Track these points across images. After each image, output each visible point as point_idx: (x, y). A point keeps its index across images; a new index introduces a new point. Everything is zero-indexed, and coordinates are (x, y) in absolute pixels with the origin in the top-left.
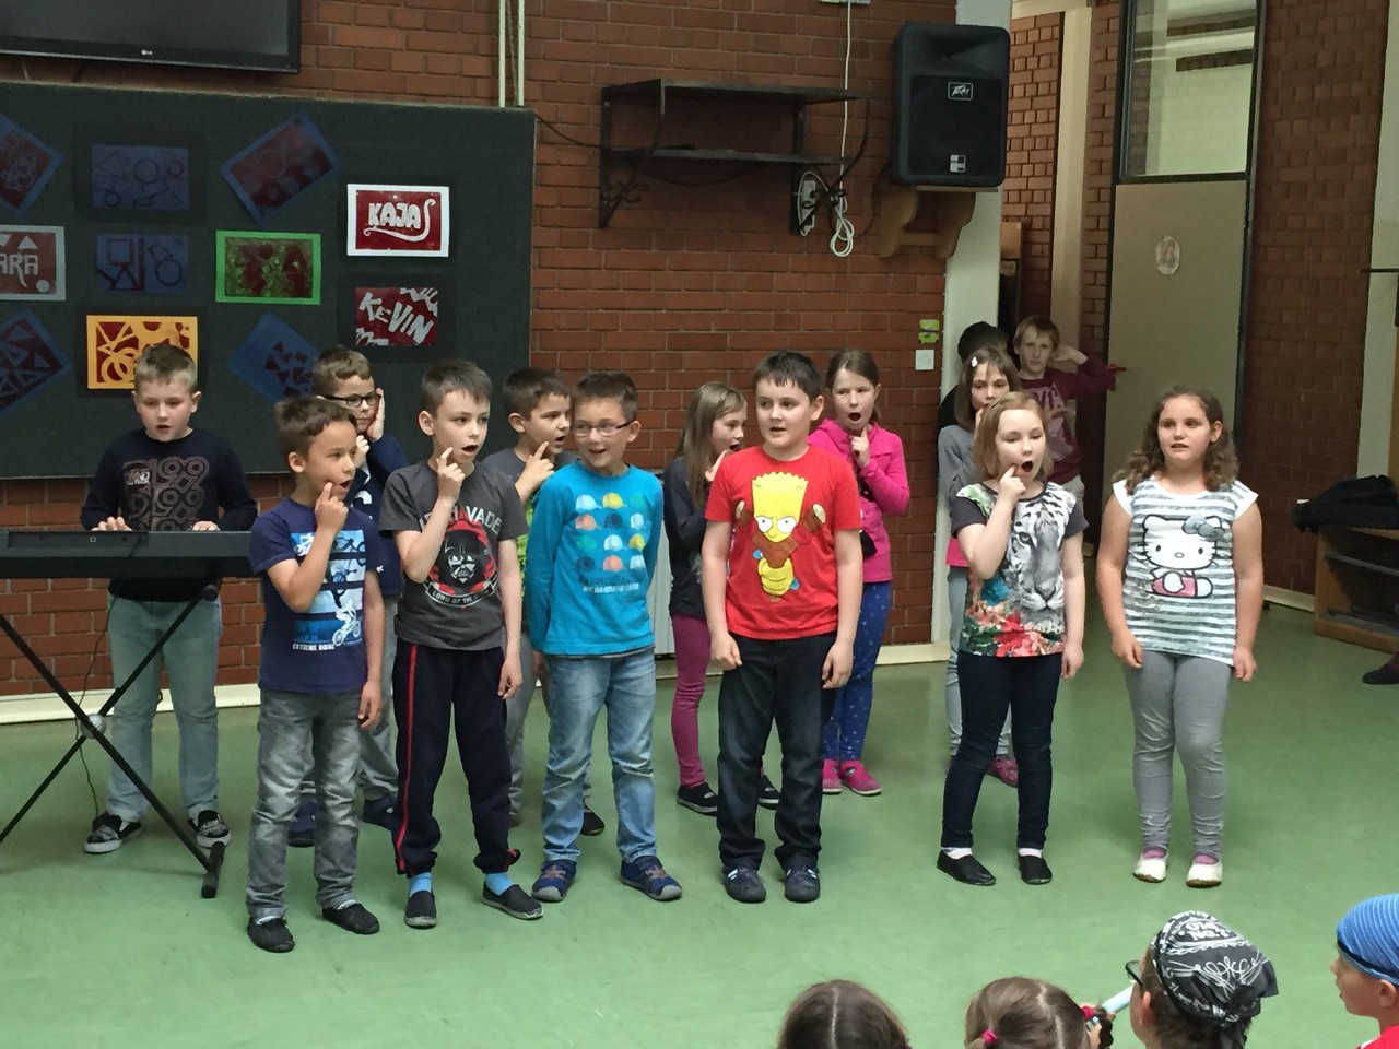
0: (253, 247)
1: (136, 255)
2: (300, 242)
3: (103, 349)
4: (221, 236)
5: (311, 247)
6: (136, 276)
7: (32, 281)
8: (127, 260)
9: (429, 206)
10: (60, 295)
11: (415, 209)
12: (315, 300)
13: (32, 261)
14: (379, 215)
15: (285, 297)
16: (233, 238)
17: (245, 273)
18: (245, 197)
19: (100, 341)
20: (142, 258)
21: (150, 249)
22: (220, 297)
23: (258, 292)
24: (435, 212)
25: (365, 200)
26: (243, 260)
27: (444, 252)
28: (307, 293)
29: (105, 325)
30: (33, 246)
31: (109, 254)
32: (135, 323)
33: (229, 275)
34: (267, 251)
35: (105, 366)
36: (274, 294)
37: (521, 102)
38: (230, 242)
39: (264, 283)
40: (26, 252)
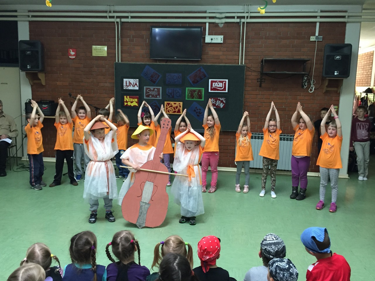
0: (192, 90)
1: (173, 91)
2: (200, 89)
3: (167, 107)
4: (187, 89)
5: (202, 90)
6: (173, 95)
7: (156, 96)
8: (171, 92)
9: (224, 83)
10: (161, 98)
11: (221, 84)
12: (203, 100)
13: (156, 92)
14: (215, 85)
15: (197, 99)
17: (191, 95)
18: (191, 82)
19: (167, 106)
20: (174, 92)
21: (175, 91)
22: (186, 99)
23: (193, 98)
24: (225, 84)
25: (212, 82)
26: (190, 92)
27: (227, 91)
28: (201, 98)
29: (168, 103)
30: (157, 90)
31: (168, 91)
32: (172, 103)
33: (188, 95)
34: (195, 91)
35: (167, 110)
36: (196, 98)
37: (243, 64)
38: (188, 90)
39: (194, 97)
40: (156, 91)
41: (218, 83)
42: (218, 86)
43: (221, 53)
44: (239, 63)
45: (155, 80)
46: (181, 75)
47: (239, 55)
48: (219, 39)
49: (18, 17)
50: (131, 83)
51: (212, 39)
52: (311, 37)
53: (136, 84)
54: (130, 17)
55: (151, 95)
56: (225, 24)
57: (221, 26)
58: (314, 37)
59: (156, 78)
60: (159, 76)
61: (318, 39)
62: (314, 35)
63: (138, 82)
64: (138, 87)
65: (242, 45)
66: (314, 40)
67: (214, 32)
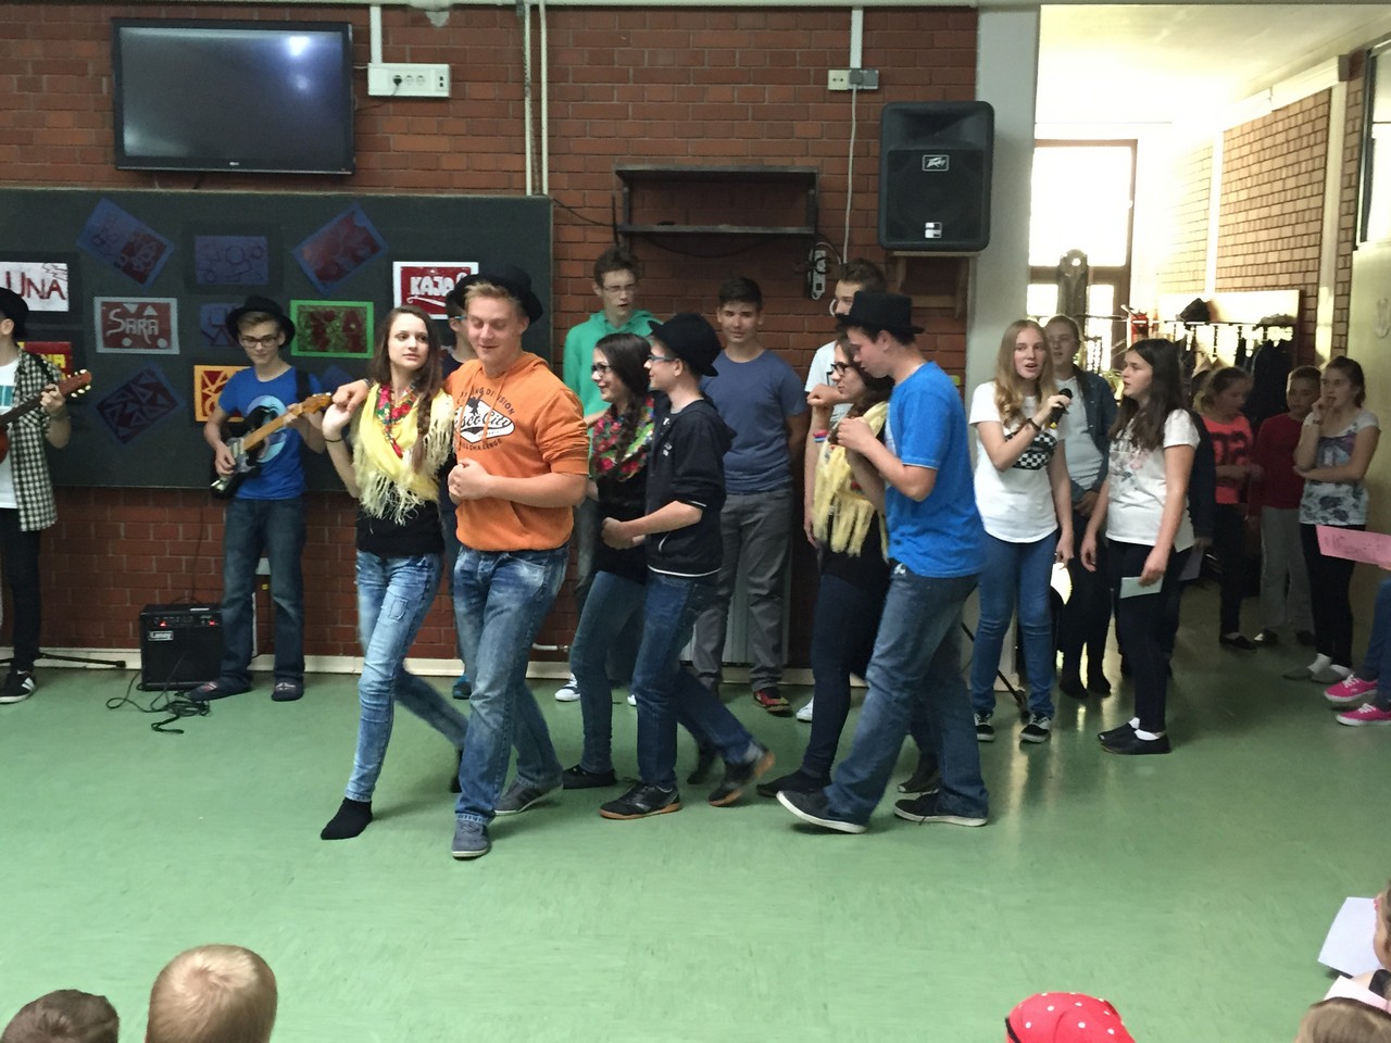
0: (319, 313)
2: (357, 308)
3: (206, 391)
4: (294, 304)
5: (366, 313)
7: (154, 338)
10: (175, 350)
11: (449, 281)
13: (153, 324)
14: (419, 286)
15: (345, 352)
16: (303, 306)
17: (313, 333)
18: (312, 275)
19: (204, 385)
22: (295, 352)
23: (324, 348)
25: (407, 274)
26: (311, 323)
28: (363, 349)
29: (208, 373)
30: (155, 313)
31: (210, 319)
34: (330, 316)
36: (336, 350)
37: (545, 191)
38: (301, 310)
39: (328, 341)
40: (149, 317)
41: (437, 279)
42: (436, 292)
43: (443, 144)
44: (524, 189)
45: (146, 264)
46: (262, 240)
47: (524, 154)
48: (429, 80)
50: (30, 283)
51: (398, 81)
52: (832, 74)
53: (55, 287)
55: (127, 336)
56: (457, 13)
57: (440, 20)
58: (845, 74)
59: (146, 256)
60: (161, 249)
61: (859, 84)
62: (844, 63)
63: (65, 277)
64: (63, 298)
65: (532, 106)
66: (844, 86)
67: (408, 47)
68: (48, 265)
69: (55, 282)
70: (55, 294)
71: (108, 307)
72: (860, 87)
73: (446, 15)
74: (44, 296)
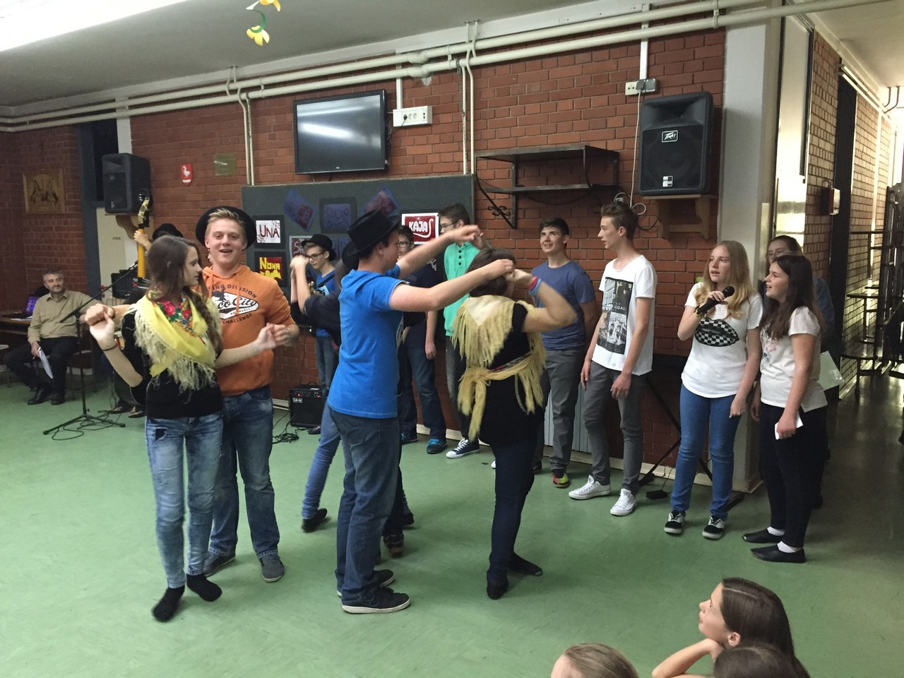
9: (431, 222)
11: (425, 223)
14: (413, 227)
24: (433, 224)
25: (408, 220)
37: (473, 172)
41: (420, 222)
42: (419, 229)
43: (428, 149)
44: (463, 171)
45: (307, 220)
46: (348, 206)
47: (463, 151)
48: (419, 115)
49: (117, 111)
50: (268, 230)
51: (405, 118)
52: (628, 85)
53: (276, 232)
54: (263, 87)
56: (435, 77)
57: (427, 82)
58: (634, 84)
59: (307, 215)
60: (312, 212)
61: (643, 89)
62: (634, 75)
63: (279, 227)
64: (279, 237)
66: (635, 92)
67: (414, 99)
68: (274, 221)
69: (276, 229)
70: (276, 235)
71: (295, 240)
72: (644, 91)
73: (430, 79)
74: (272, 236)
